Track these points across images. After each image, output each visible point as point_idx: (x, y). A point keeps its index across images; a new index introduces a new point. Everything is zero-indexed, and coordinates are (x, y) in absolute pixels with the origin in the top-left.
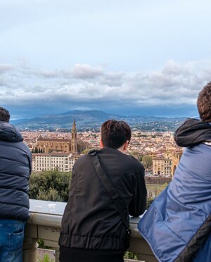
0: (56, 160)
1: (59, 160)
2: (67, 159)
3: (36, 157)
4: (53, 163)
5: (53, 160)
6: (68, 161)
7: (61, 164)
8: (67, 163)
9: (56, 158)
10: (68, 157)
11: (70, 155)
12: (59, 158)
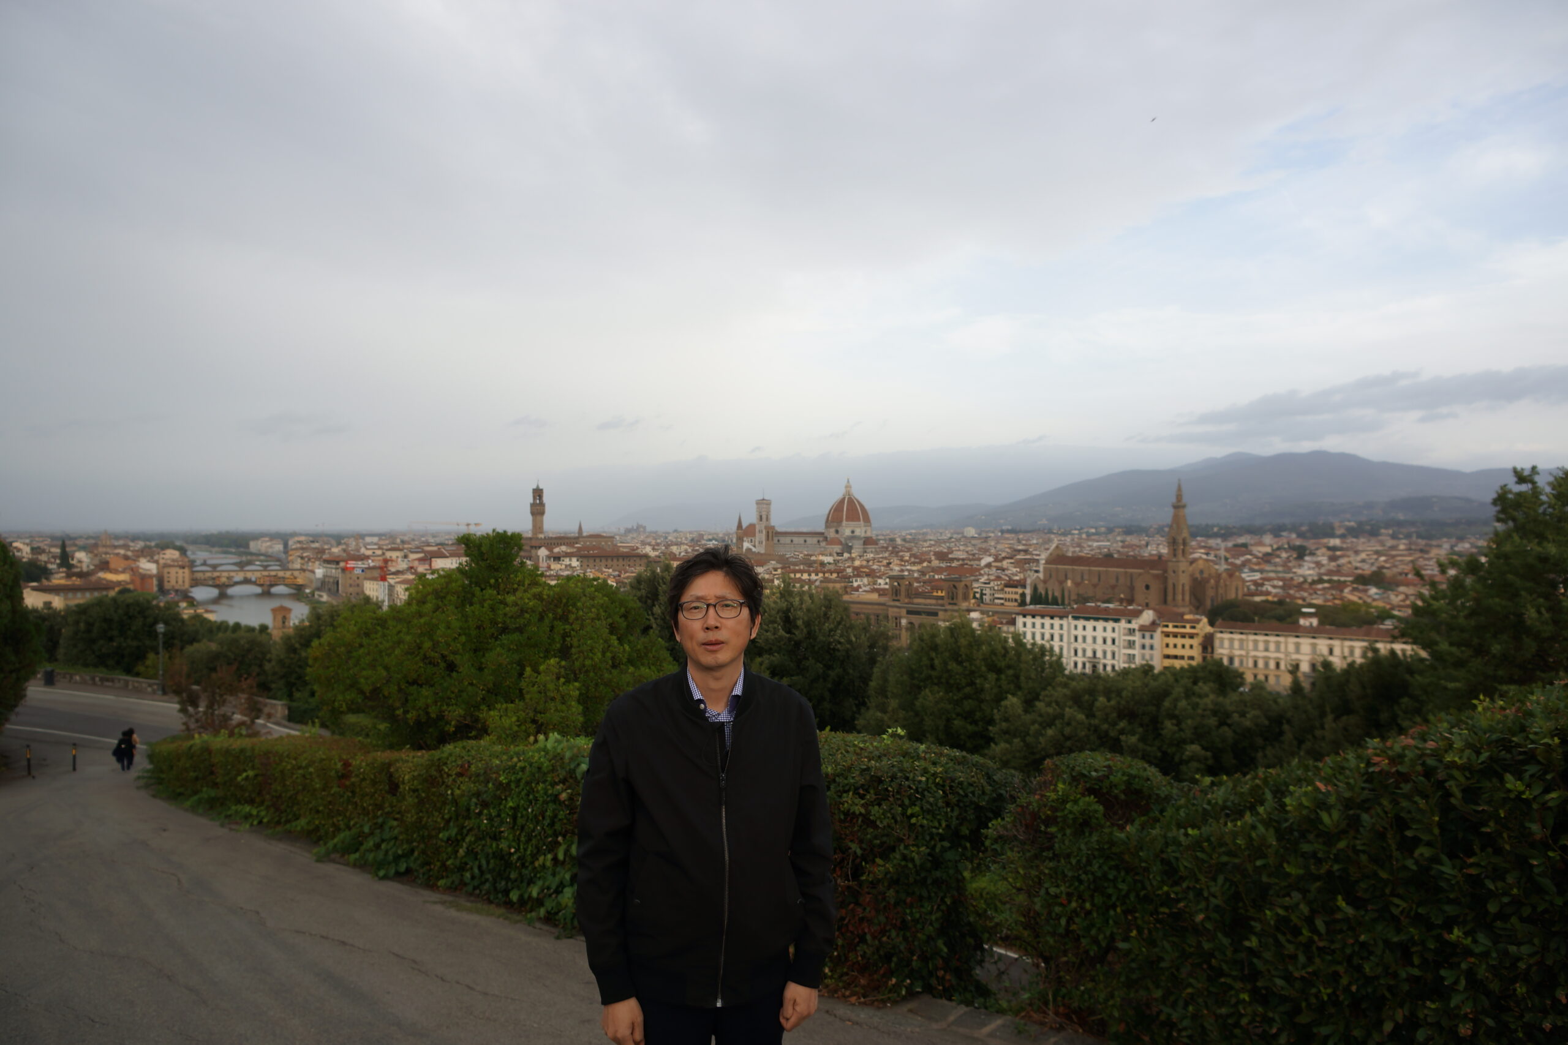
0: (1089, 633)
1: (1100, 634)
2: (1131, 632)
3: (1020, 620)
4: (1080, 646)
5: (1080, 632)
6: (1137, 638)
7: (1109, 647)
8: (1131, 644)
9: (1090, 624)
10: (1135, 625)
11: (1148, 616)
12: (1100, 625)
